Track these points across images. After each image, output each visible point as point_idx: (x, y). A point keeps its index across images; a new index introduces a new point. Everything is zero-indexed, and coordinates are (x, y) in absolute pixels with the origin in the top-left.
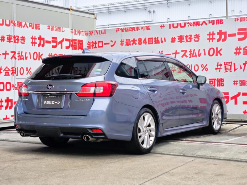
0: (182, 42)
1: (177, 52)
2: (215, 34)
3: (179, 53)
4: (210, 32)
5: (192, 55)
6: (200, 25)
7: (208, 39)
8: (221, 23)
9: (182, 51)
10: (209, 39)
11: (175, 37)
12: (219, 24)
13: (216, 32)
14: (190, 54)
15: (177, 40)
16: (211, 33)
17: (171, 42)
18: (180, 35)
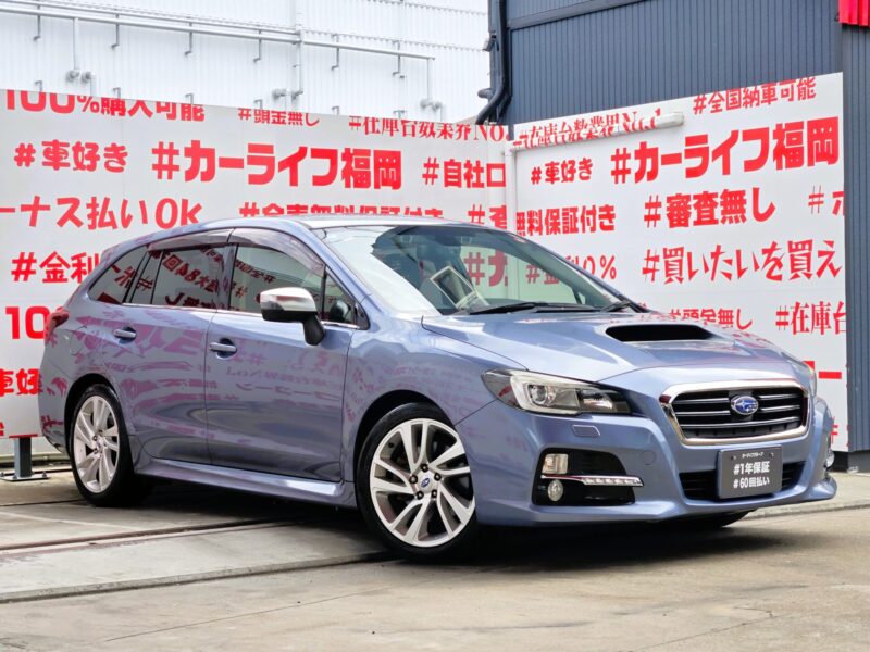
0: (61, 168)
1: (42, 203)
2: (177, 152)
3: (47, 208)
4: (161, 144)
5: (98, 218)
6: (127, 114)
7: (155, 167)
8: (197, 119)
9: (61, 201)
10: (159, 167)
11: (30, 146)
12: (189, 119)
13: (180, 146)
14: (89, 216)
15: (39, 157)
16: (166, 147)
17: (16, 163)
18: (51, 140)
